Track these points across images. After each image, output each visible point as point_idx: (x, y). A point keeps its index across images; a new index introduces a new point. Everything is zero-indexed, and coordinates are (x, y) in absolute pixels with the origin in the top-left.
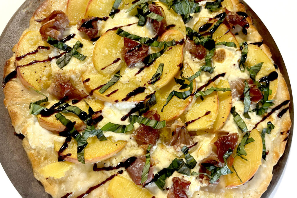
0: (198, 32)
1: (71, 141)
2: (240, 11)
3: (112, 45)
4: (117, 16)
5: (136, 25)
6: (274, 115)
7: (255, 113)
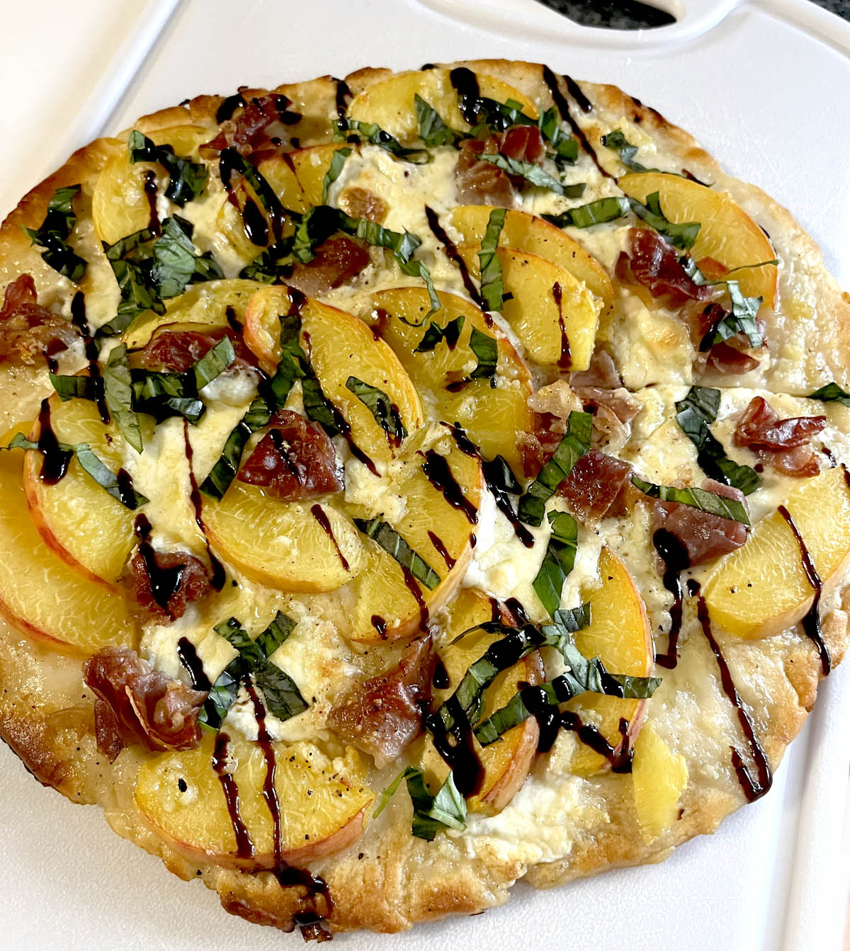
0: (265, 249)
1: (579, 713)
2: (215, 110)
3: (257, 521)
4: (142, 484)
5: (192, 431)
6: (584, 121)
7: (568, 168)
